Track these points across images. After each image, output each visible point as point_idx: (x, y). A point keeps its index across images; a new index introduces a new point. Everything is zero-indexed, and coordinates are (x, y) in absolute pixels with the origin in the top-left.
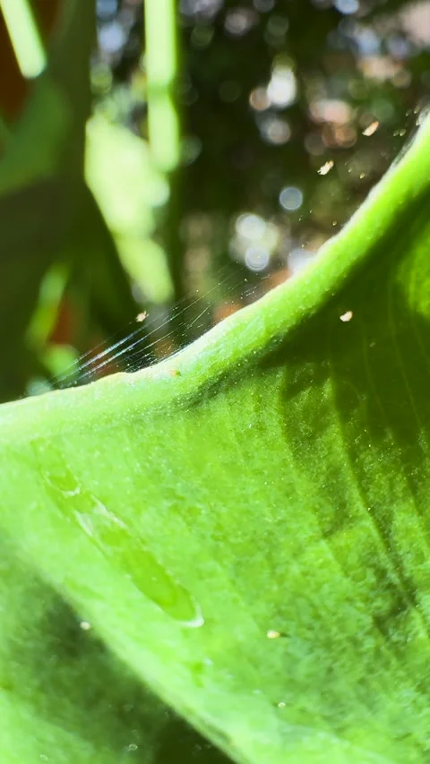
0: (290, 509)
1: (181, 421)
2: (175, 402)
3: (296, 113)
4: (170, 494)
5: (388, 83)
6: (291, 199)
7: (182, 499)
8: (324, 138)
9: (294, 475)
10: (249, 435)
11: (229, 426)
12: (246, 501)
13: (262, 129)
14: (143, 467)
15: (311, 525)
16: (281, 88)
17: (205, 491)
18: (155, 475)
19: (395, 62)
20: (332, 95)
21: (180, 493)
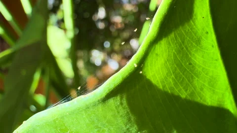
0: (130, 125)
1: (100, 106)
2: (99, 101)
3: (107, 20)
4: (97, 127)
5: (132, 11)
6: (107, 45)
7: (100, 128)
8: (115, 27)
9: (130, 115)
10: (118, 106)
11: (113, 105)
12: (118, 125)
13: (97, 25)
14: (89, 121)
15: (135, 128)
16: (102, 13)
17: (107, 124)
18: (93, 122)
19: (133, 5)
20: (116, 15)
21: (99, 126)
